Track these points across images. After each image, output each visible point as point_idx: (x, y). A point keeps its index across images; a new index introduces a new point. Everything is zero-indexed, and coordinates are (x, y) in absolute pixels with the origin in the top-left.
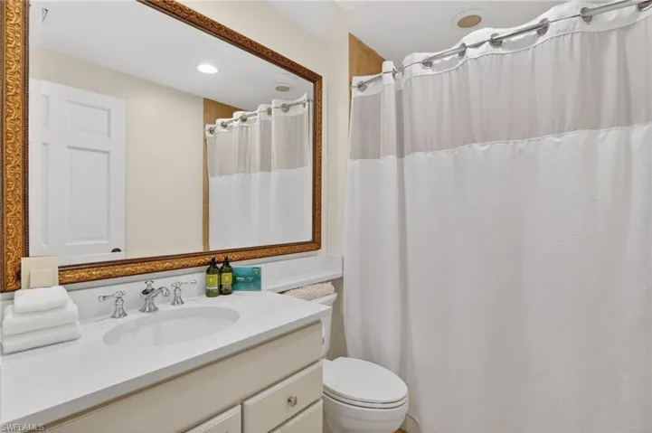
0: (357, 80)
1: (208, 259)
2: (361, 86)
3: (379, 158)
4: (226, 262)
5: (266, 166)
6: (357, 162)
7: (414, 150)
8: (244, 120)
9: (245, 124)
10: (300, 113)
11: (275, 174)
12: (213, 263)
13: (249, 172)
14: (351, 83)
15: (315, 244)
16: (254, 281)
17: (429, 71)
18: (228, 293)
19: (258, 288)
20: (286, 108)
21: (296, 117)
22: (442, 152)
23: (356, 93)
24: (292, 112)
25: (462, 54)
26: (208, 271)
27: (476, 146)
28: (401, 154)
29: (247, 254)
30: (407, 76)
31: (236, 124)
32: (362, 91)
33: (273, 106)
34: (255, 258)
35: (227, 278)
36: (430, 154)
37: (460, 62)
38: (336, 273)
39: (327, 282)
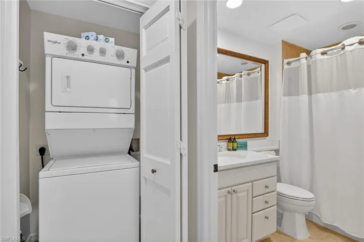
0: (286, 61)
1: (229, 137)
2: (289, 63)
3: (298, 95)
4: (235, 139)
5: (239, 99)
6: (286, 98)
7: (317, 92)
8: (228, 80)
9: (228, 82)
10: (256, 76)
11: (244, 104)
12: (230, 139)
13: (230, 103)
14: (283, 62)
15: (266, 134)
16: (244, 146)
17: (325, 57)
18: (235, 150)
19: (246, 149)
20: (249, 74)
21: (254, 78)
22: (333, 93)
23: (286, 67)
24: (252, 76)
25: (343, 49)
26: (229, 141)
27: (351, 90)
28: (310, 93)
29: (240, 136)
30: (313, 59)
31: (224, 82)
32: (289, 65)
33: (243, 74)
34: (243, 138)
35: (235, 144)
36: (326, 94)
37: (342, 52)
38: (276, 147)
39: (272, 150)
